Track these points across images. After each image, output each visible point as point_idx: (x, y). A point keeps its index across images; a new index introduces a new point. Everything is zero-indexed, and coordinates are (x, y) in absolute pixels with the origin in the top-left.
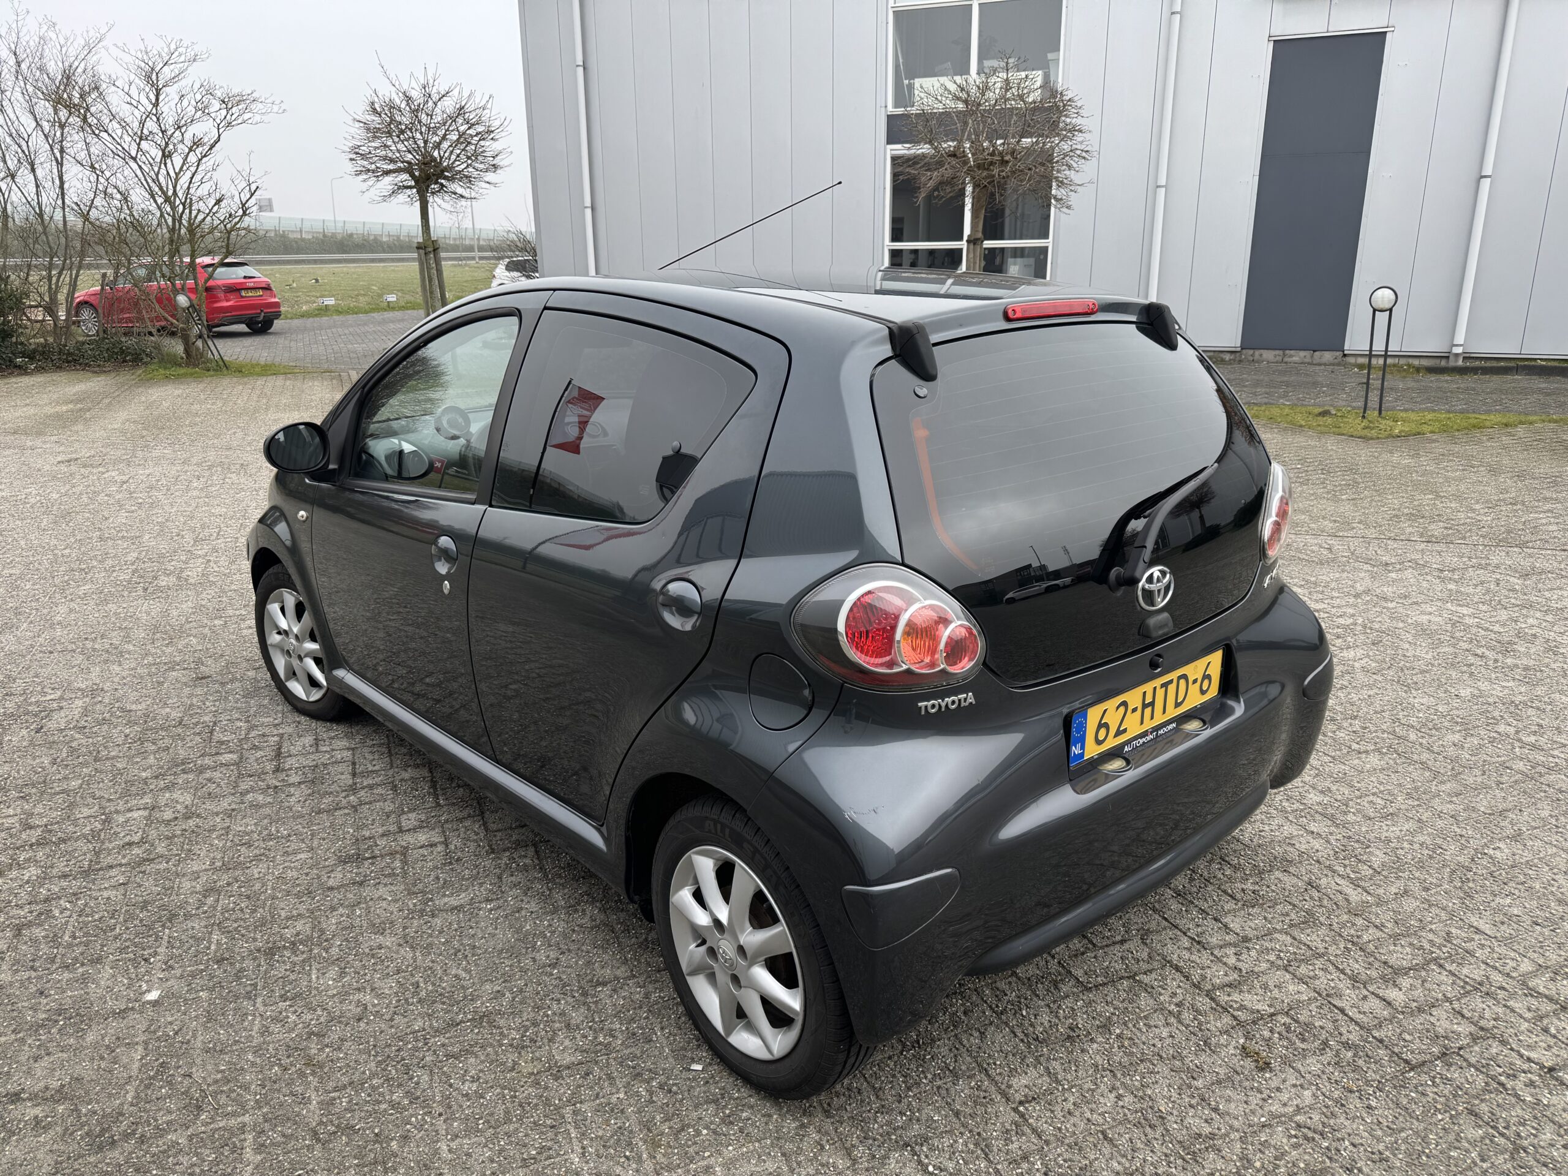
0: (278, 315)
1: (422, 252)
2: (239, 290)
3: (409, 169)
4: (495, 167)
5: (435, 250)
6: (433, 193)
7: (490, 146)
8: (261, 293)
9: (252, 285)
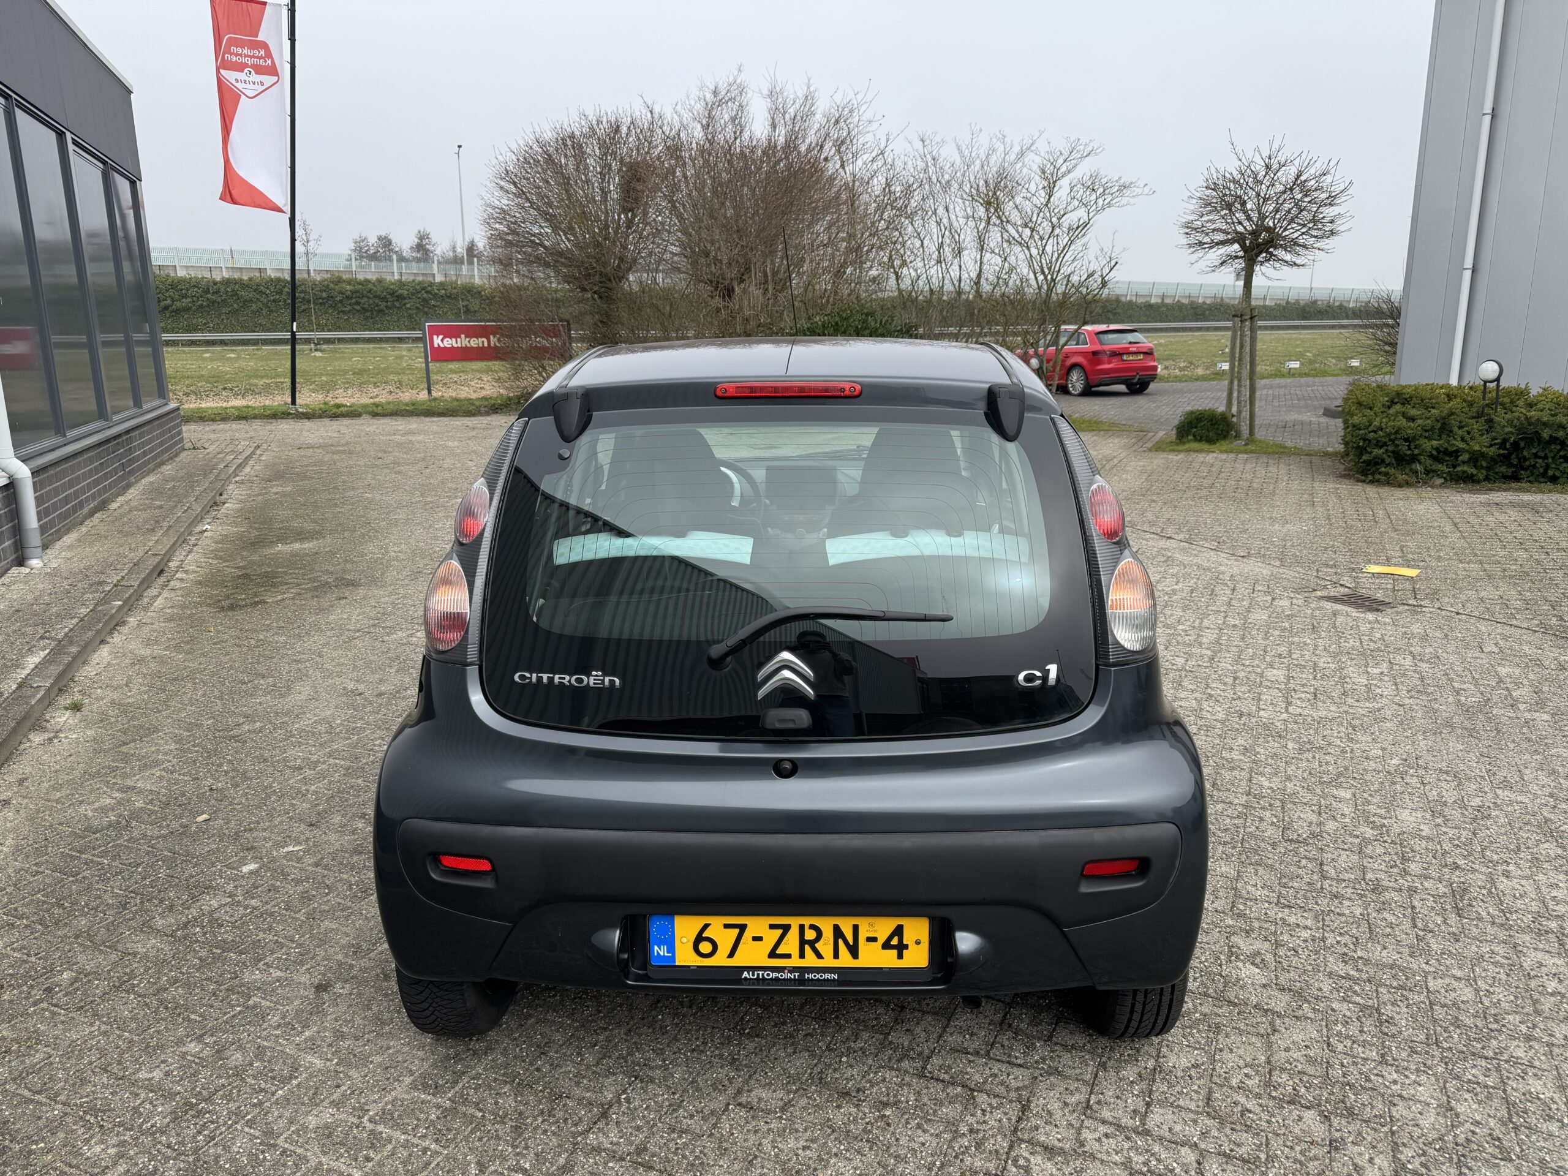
0: (1153, 378)
1: (1238, 319)
2: (1121, 354)
3: (1239, 239)
4: (1332, 232)
5: (1252, 318)
6: (1262, 263)
7: (1328, 212)
8: (1141, 357)
9: (1134, 349)
